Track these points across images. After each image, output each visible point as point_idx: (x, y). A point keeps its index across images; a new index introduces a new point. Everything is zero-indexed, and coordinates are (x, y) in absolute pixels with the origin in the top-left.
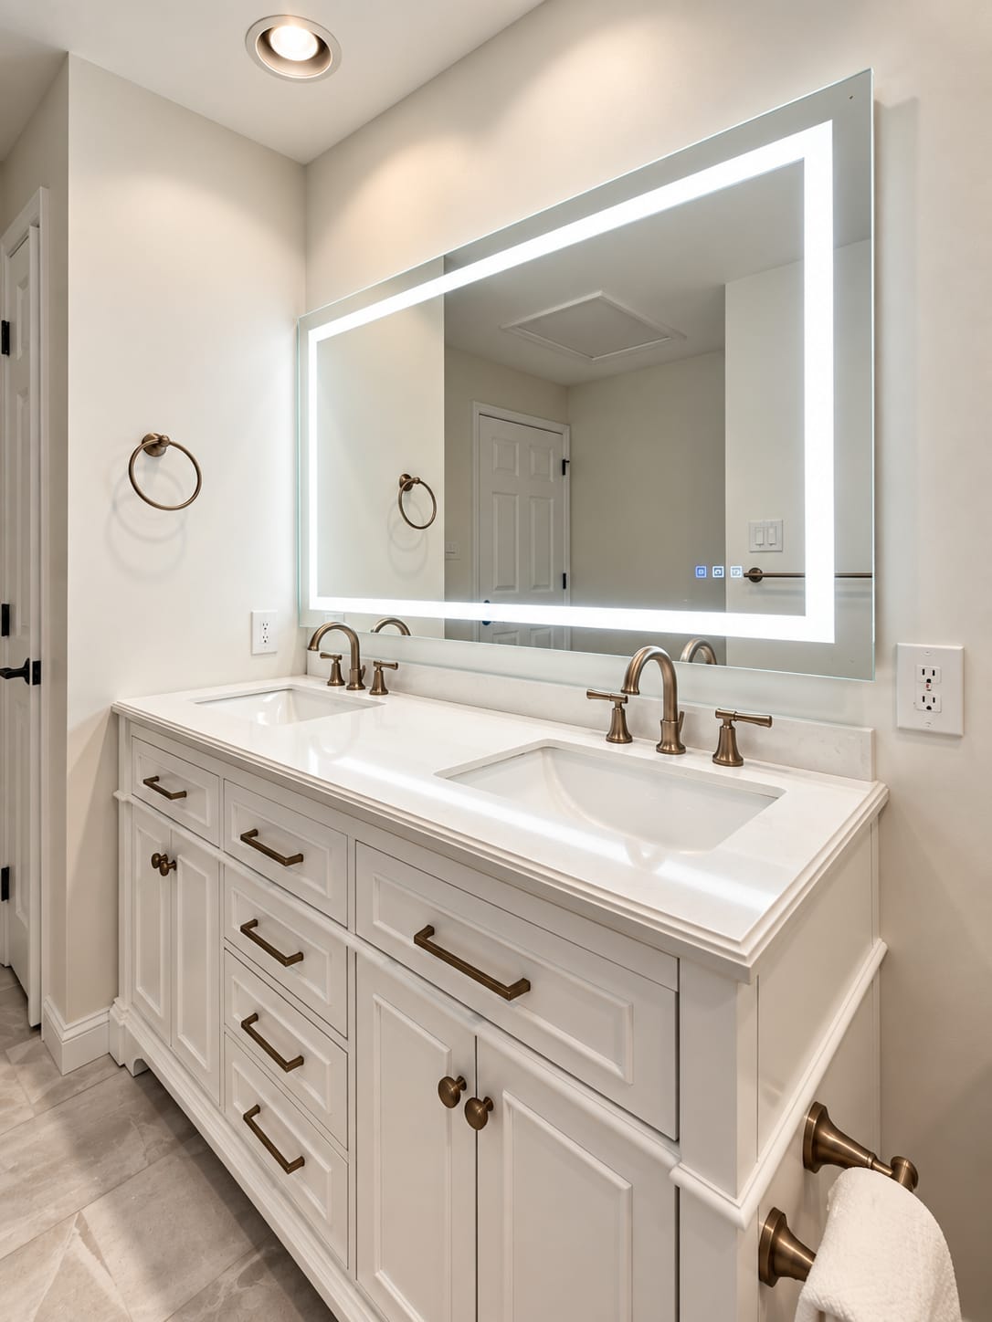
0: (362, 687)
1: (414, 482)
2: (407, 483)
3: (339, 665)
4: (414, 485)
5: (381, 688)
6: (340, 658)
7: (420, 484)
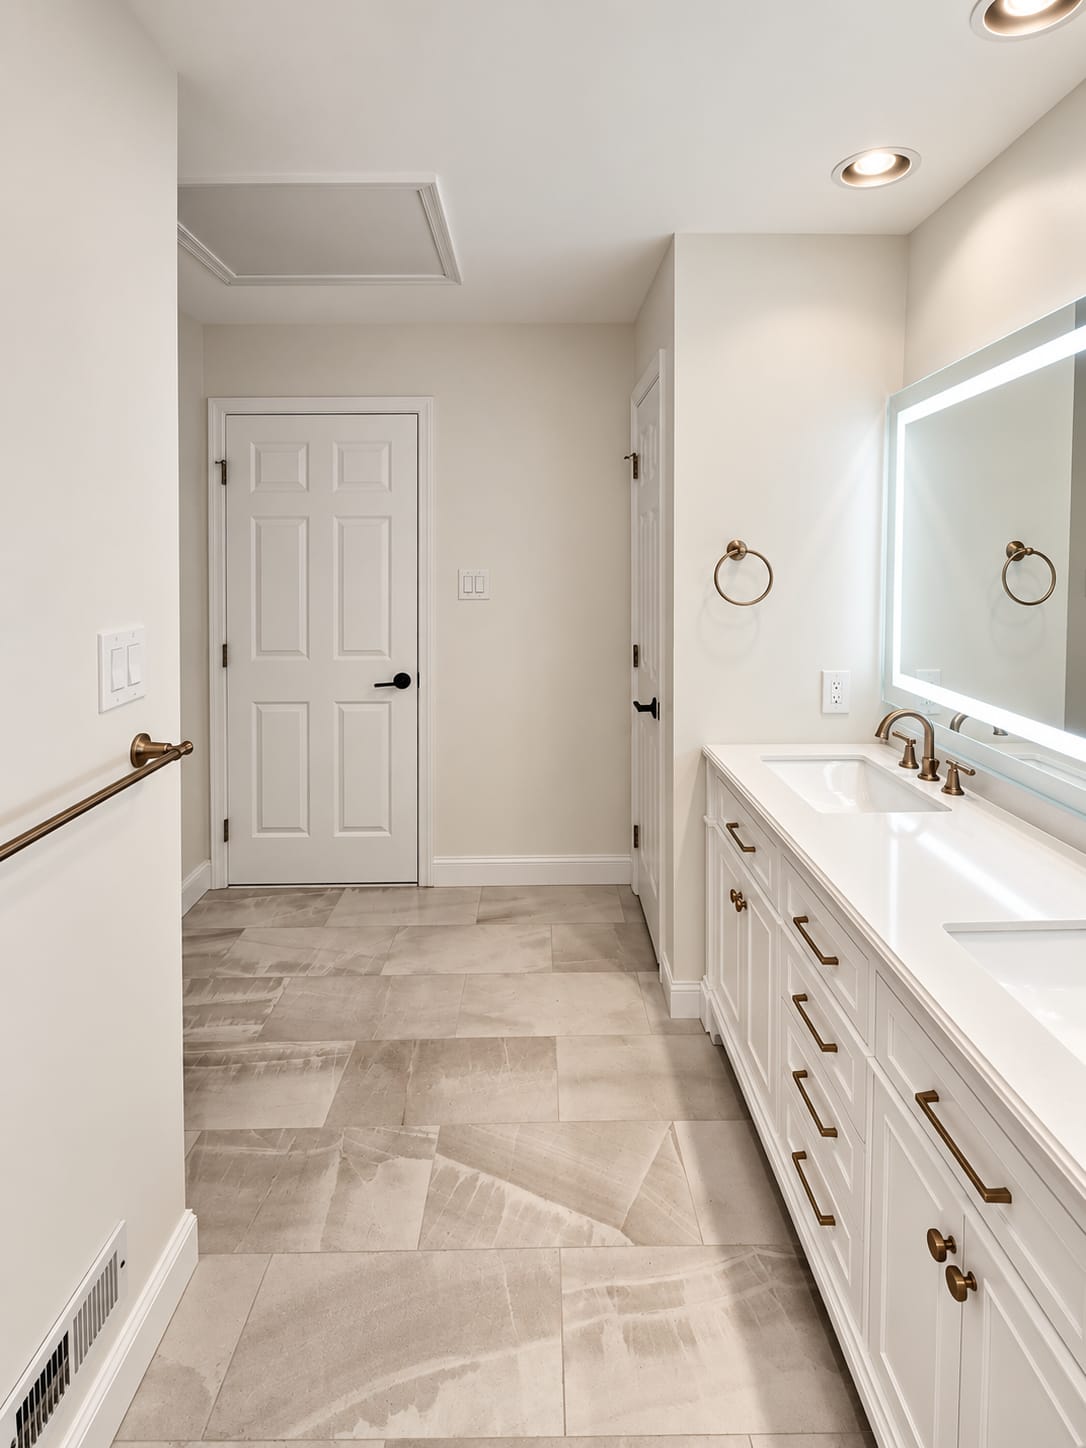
0: (936, 779)
1: (1026, 553)
2: (1018, 552)
3: (913, 749)
4: (1026, 556)
5: (954, 788)
6: (914, 742)
7: (1034, 555)
